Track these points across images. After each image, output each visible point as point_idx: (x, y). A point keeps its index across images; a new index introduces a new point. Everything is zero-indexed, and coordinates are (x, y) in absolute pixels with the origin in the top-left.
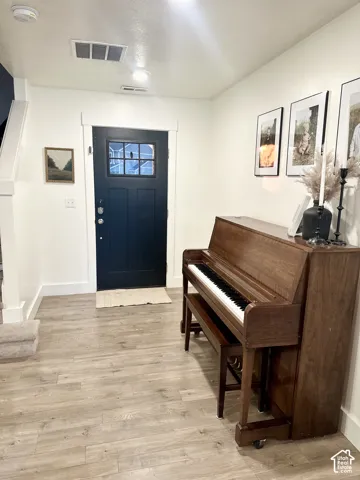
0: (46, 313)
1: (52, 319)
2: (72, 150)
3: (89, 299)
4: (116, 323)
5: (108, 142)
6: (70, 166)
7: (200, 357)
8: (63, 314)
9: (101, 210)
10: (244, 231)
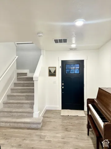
0: (46, 115)
1: (47, 117)
2: (56, 67)
3: (59, 112)
4: (65, 121)
5: (66, 65)
6: (55, 72)
7: (93, 139)
8: (51, 116)
9: (63, 84)
10: (107, 94)
